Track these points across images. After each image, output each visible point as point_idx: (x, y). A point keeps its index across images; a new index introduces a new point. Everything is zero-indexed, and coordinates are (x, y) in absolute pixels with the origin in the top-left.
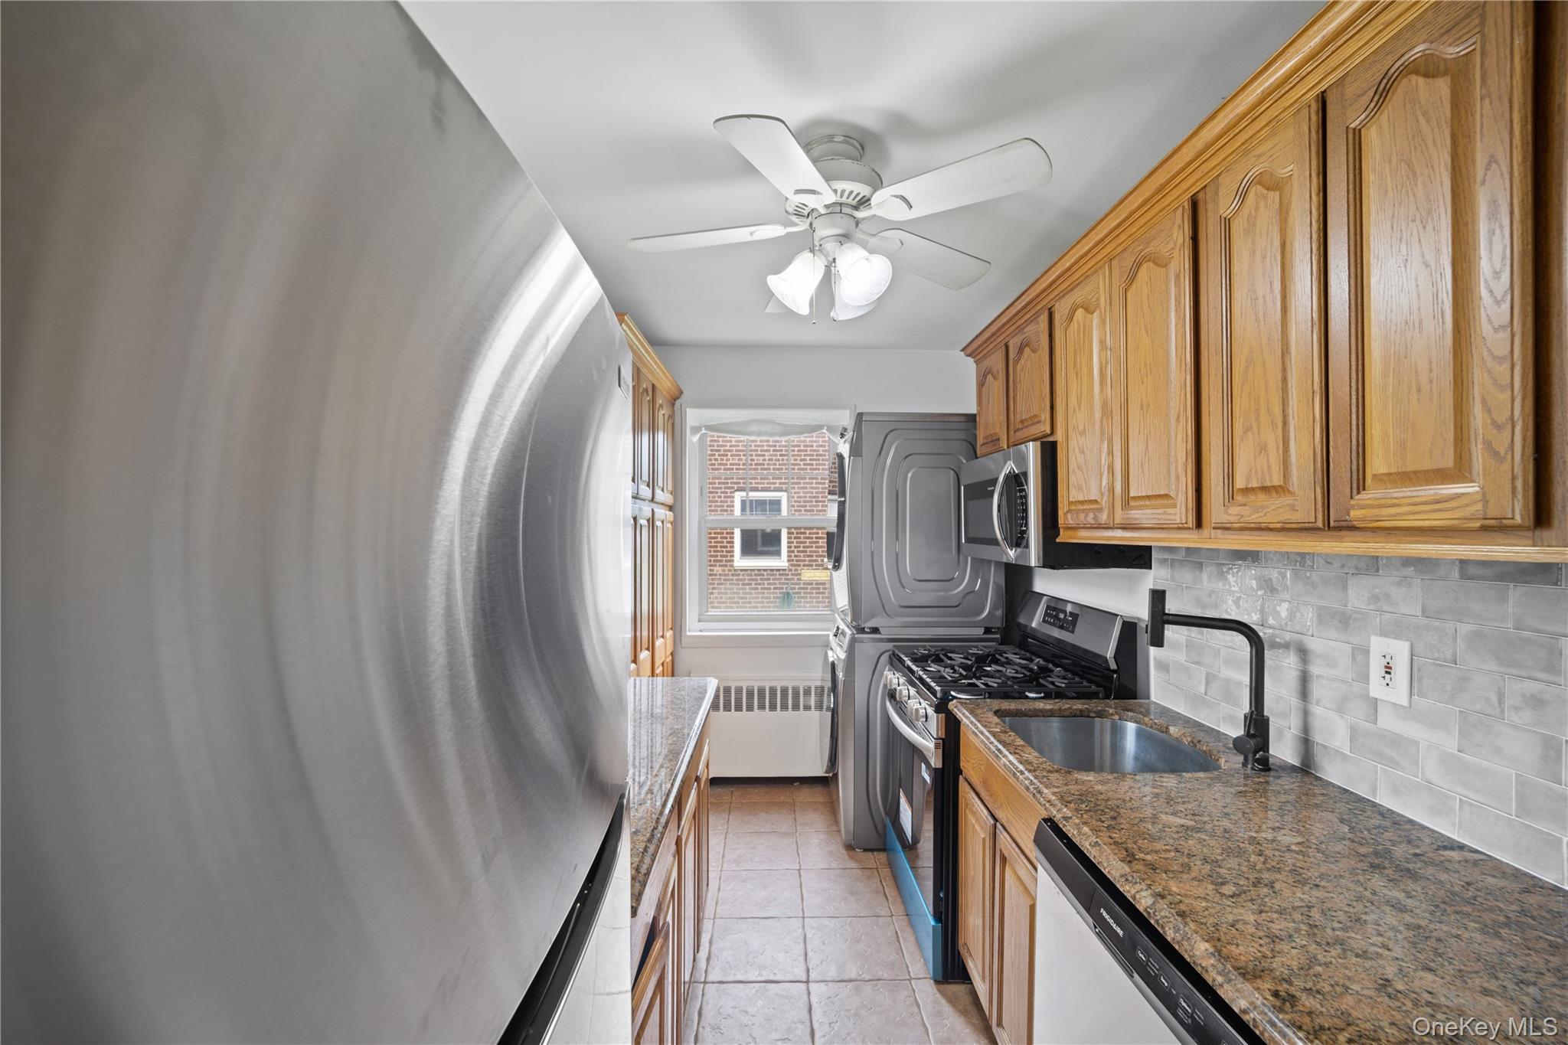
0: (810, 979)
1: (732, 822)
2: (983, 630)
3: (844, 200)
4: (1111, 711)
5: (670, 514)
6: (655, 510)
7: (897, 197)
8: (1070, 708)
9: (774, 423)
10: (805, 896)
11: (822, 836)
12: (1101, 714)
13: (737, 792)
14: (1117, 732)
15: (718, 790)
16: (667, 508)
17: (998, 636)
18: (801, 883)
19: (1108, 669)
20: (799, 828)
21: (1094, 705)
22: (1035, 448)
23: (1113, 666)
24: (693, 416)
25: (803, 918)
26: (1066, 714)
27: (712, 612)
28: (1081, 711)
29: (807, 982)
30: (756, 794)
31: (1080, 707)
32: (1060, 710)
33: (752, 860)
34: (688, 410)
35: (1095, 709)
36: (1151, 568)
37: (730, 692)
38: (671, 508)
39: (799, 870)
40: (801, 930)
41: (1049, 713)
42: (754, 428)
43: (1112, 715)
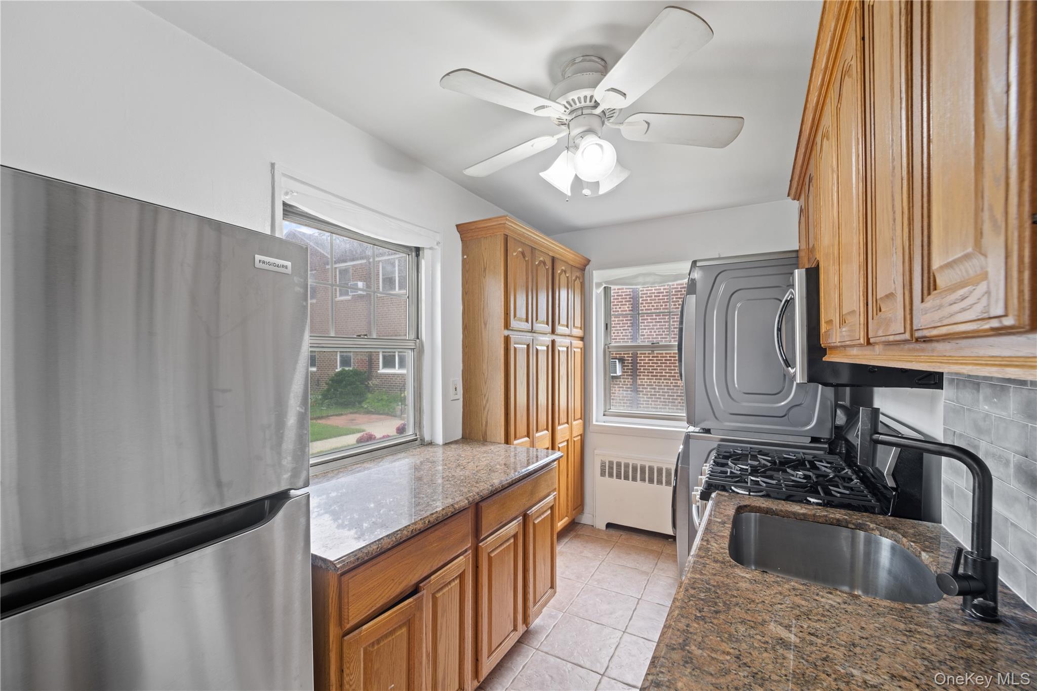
0: (606, 674)
1: (610, 555)
2: (809, 439)
3: (583, 104)
4: (872, 526)
5: (581, 342)
6: (572, 341)
7: (608, 90)
8: (826, 516)
9: (655, 274)
10: (633, 617)
11: (670, 581)
12: (860, 527)
13: (624, 535)
14: (871, 547)
15: (612, 532)
16: (579, 339)
17: (826, 446)
18: (635, 609)
19: (885, 487)
20: (656, 570)
21: (858, 517)
22: (800, 275)
23: (890, 483)
24: (597, 276)
25: (624, 632)
26: (820, 520)
27: (613, 410)
28: (838, 520)
29: (603, 675)
30: (637, 540)
31: (838, 516)
32: (814, 515)
33: (609, 583)
34: (594, 272)
35: (854, 521)
36: (942, 389)
37: (621, 466)
38: (582, 339)
39: (639, 599)
40: (618, 639)
41: (802, 517)
42: (640, 280)
43: (873, 530)
